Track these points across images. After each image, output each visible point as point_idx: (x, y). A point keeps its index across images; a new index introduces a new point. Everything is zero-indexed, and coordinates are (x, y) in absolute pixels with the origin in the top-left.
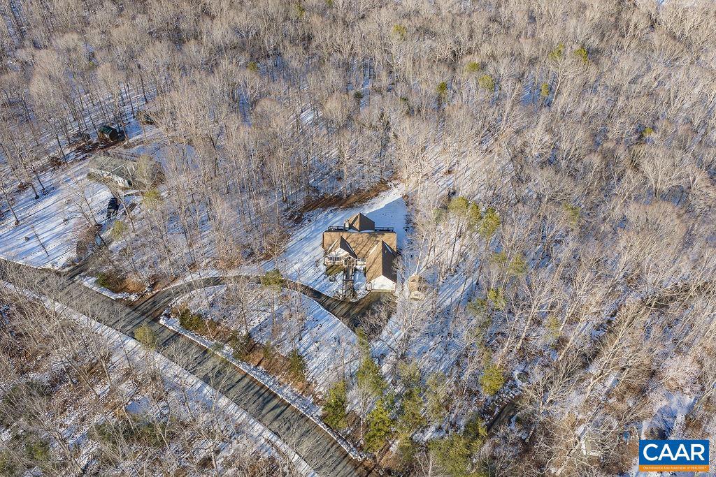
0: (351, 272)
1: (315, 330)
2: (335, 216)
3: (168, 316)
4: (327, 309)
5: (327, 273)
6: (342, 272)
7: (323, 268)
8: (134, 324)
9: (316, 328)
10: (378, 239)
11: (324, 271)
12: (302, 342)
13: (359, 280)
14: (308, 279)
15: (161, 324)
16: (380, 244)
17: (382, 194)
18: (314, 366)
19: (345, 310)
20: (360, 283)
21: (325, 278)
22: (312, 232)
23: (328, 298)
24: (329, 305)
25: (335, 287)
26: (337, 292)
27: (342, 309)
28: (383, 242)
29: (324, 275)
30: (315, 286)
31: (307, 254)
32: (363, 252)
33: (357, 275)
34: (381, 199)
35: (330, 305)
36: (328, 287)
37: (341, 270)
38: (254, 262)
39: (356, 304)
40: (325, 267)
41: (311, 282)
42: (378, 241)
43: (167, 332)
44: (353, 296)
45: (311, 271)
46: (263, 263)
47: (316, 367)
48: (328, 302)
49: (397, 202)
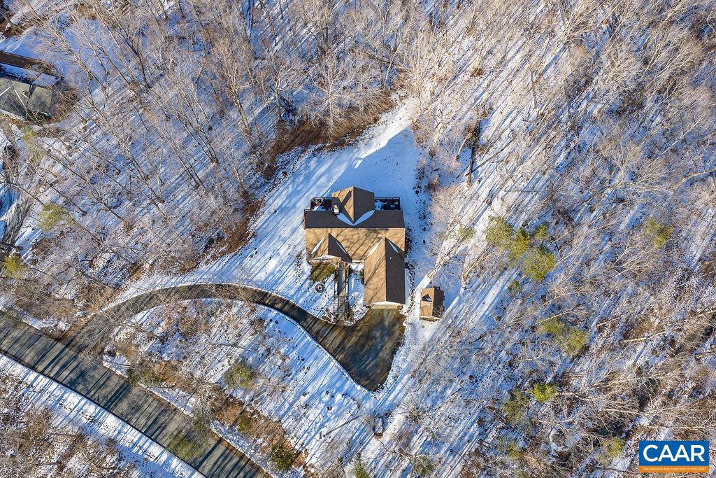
0: (344, 275)
1: (301, 374)
2: (320, 163)
3: (112, 354)
4: (315, 338)
5: (313, 278)
6: (333, 275)
7: (307, 268)
8: (71, 368)
9: (303, 372)
10: (379, 236)
11: (309, 273)
12: (286, 394)
13: (356, 290)
14: (289, 287)
15: (105, 367)
16: (383, 243)
17: (384, 117)
18: (302, 430)
19: (338, 341)
20: (357, 293)
21: (311, 286)
22: (289, 197)
23: (316, 319)
24: (318, 332)
25: (323, 301)
26: (327, 310)
27: (335, 338)
28: (386, 240)
29: (308, 281)
30: (298, 299)
31: (284, 241)
32: (360, 252)
33: (353, 280)
34: (382, 127)
35: (318, 330)
36: (315, 301)
37: (332, 273)
38: (214, 257)
39: (353, 329)
40: (310, 267)
41: (292, 292)
42: (380, 238)
43: (115, 379)
44: (349, 315)
45: (292, 273)
46: (227, 258)
47: (305, 431)
48: (317, 327)
49: (404, 134)
